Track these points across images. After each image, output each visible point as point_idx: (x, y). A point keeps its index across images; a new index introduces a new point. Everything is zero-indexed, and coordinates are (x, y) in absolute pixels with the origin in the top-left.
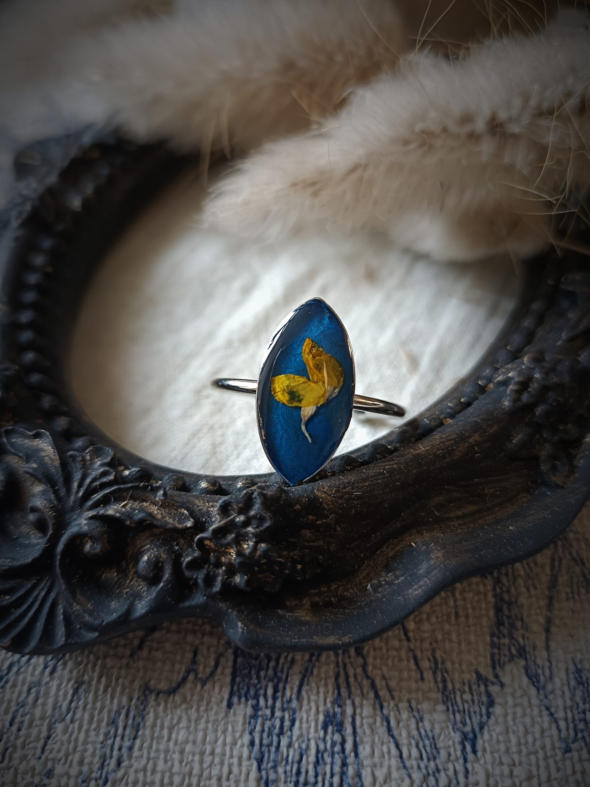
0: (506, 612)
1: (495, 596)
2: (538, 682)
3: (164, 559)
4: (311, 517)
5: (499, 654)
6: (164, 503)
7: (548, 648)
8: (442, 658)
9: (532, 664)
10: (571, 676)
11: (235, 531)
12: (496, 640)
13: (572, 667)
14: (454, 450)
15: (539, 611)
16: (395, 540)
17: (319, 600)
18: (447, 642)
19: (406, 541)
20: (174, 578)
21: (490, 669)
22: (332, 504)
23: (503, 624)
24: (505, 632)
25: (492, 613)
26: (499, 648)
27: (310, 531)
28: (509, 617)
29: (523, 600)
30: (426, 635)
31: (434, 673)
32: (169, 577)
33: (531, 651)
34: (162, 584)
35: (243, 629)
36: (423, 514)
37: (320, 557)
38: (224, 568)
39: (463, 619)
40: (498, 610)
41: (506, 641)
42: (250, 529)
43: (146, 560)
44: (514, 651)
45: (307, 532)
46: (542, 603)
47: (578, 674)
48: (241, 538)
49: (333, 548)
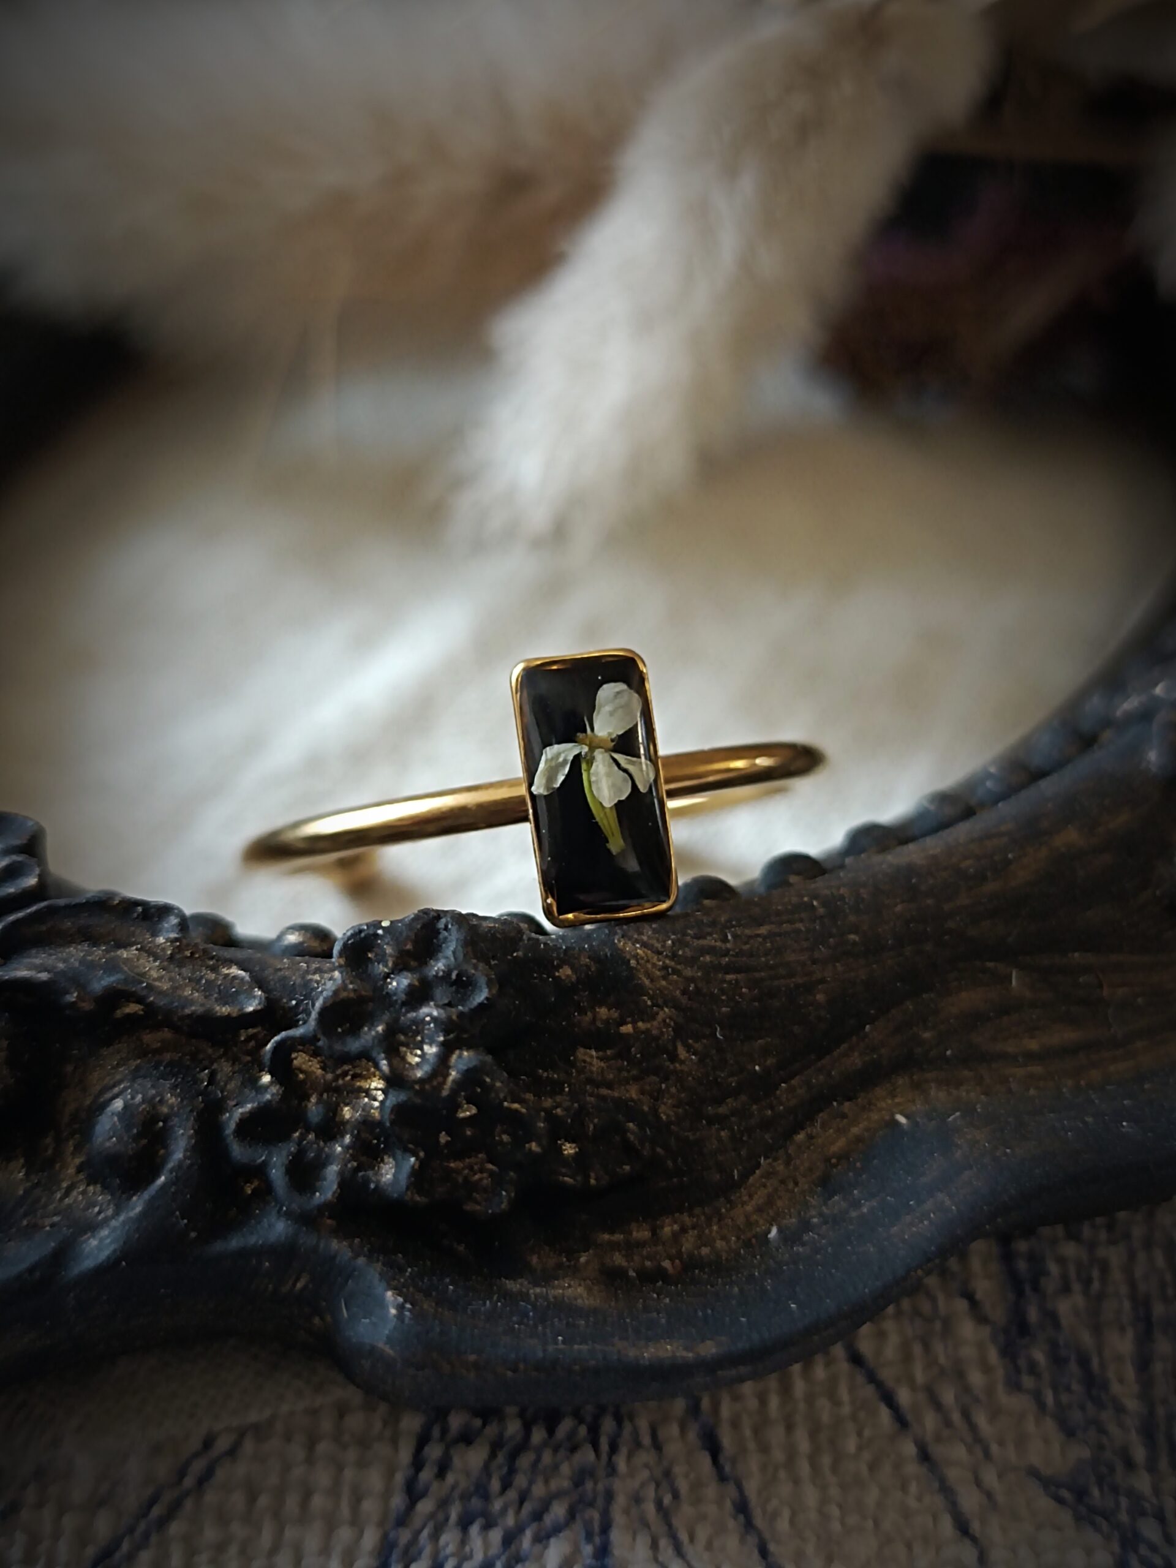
3: (171, 1107)
4: (603, 1012)
6: (179, 949)
11: (386, 1017)
14: (1010, 862)
16: (848, 1104)
17: (624, 1264)
19: (879, 1110)
20: (200, 1161)
27: (601, 1053)
32: (185, 1157)
34: (163, 1178)
35: (400, 1308)
36: (926, 1035)
38: (347, 1139)
42: (429, 1011)
43: (120, 1109)
45: (592, 1057)
48: (402, 1038)
49: (665, 1112)
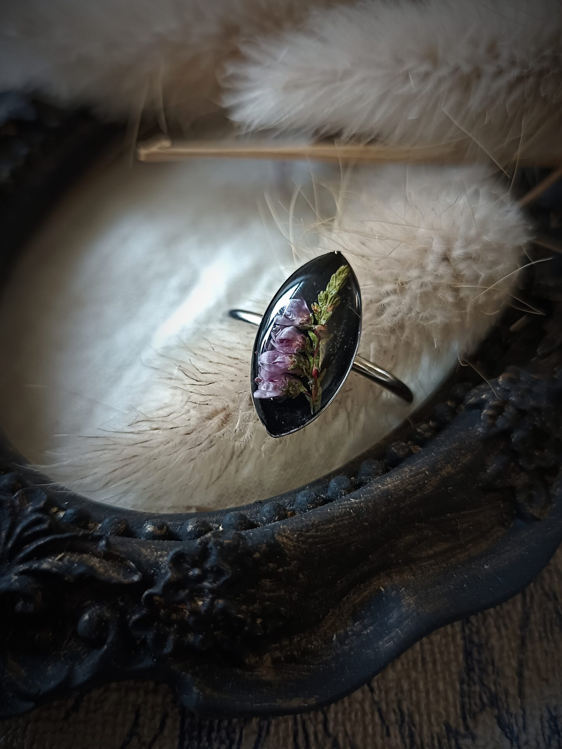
0: (476, 655)
1: (464, 638)
2: (512, 732)
3: (107, 618)
4: (271, 565)
5: (470, 703)
6: (107, 555)
7: (521, 694)
8: (408, 709)
9: (504, 712)
10: (546, 724)
11: (189, 586)
12: (465, 687)
13: (546, 715)
14: (425, 484)
15: (511, 653)
16: (362, 585)
17: (280, 655)
18: (414, 692)
19: (374, 585)
20: (119, 639)
21: (461, 720)
22: (293, 550)
23: (473, 670)
24: (476, 678)
25: (461, 657)
26: (469, 697)
27: (270, 580)
28: (479, 662)
29: (494, 641)
30: (391, 684)
31: (401, 727)
32: (114, 638)
33: (503, 699)
34: (105, 647)
35: (198, 694)
36: (392, 556)
37: (282, 609)
38: (175, 625)
39: (430, 665)
40: (468, 654)
41: (477, 688)
42: (206, 584)
43: (87, 619)
44: (485, 700)
45: (267, 581)
46: (514, 645)
47: (552, 722)
48: (196, 594)
49: (295, 597)
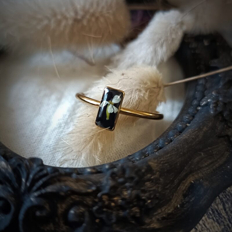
4: (148, 175)
14: (199, 135)
16: (184, 181)
17: (159, 217)
22: (156, 167)
34: (85, 224)
36: (193, 167)
42: (127, 184)
45: (148, 183)
